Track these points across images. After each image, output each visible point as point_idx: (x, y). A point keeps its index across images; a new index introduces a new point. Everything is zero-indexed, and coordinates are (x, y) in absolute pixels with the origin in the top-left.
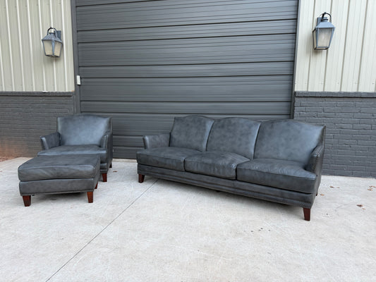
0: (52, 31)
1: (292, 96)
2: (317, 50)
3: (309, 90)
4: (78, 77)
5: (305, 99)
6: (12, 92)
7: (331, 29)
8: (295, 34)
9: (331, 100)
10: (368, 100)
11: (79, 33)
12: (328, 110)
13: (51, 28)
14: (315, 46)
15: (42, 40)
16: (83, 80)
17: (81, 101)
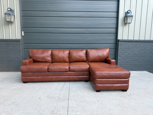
3: (123, 39)
4: (23, 32)
5: (122, 42)
7: (132, 16)
9: (131, 42)
10: (144, 43)
11: (23, 11)
12: (130, 47)
13: (9, 8)
14: (126, 22)
15: (5, 14)
16: (25, 34)
17: (24, 43)
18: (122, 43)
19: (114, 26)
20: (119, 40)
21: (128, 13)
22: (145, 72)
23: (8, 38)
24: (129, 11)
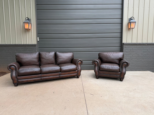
3: (127, 42)
4: (38, 38)
7: (135, 22)
11: (38, 20)
12: (134, 49)
13: (27, 18)
14: (129, 27)
15: (24, 23)
16: (40, 39)
17: (39, 48)
18: (126, 46)
19: (119, 31)
20: (123, 43)
21: (131, 19)
22: (149, 73)
23: (25, 43)
24: (132, 18)
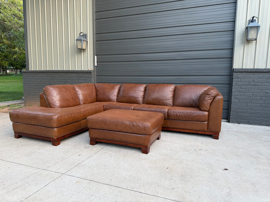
0: (82, 34)
1: (232, 71)
2: (248, 41)
3: (244, 68)
5: (240, 73)
6: (58, 71)
7: (258, 27)
8: (233, 31)
11: (97, 35)
12: (257, 81)
14: (247, 38)
15: (76, 40)
16: (98, 63)
17: (97, 76)
20: (234, 69)
21: (251, 21)
23: (80, 69)
